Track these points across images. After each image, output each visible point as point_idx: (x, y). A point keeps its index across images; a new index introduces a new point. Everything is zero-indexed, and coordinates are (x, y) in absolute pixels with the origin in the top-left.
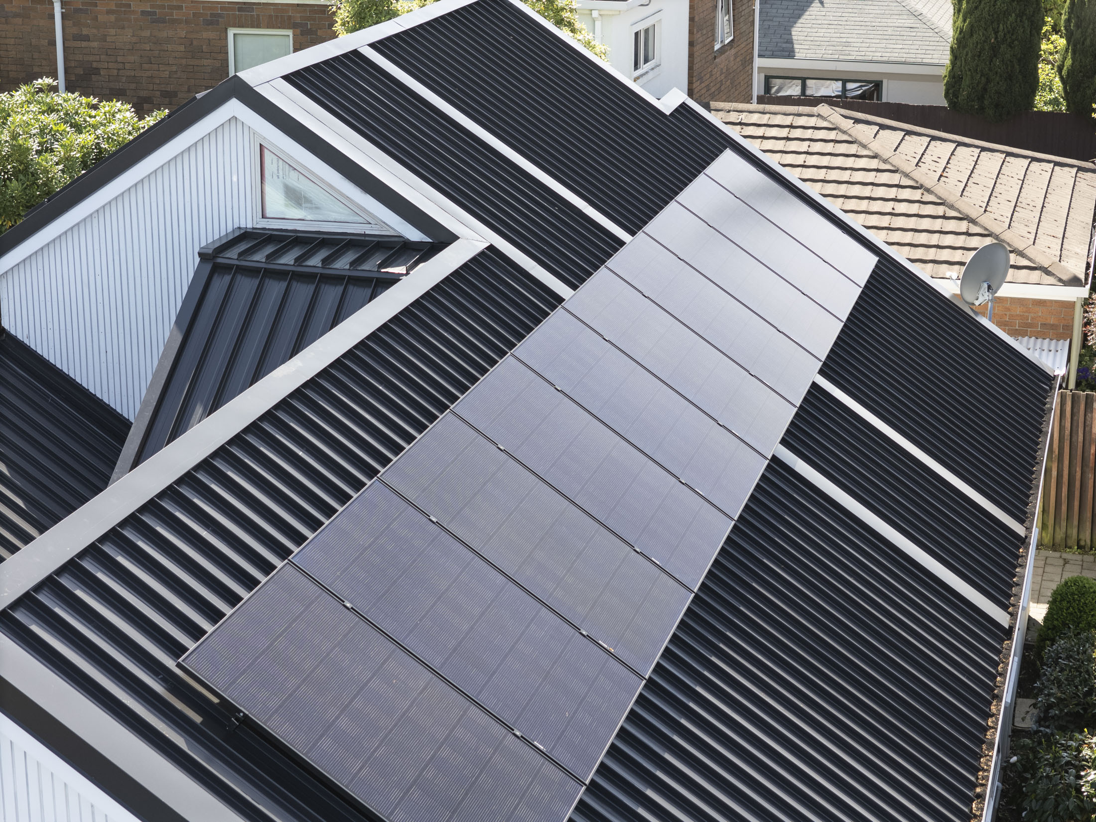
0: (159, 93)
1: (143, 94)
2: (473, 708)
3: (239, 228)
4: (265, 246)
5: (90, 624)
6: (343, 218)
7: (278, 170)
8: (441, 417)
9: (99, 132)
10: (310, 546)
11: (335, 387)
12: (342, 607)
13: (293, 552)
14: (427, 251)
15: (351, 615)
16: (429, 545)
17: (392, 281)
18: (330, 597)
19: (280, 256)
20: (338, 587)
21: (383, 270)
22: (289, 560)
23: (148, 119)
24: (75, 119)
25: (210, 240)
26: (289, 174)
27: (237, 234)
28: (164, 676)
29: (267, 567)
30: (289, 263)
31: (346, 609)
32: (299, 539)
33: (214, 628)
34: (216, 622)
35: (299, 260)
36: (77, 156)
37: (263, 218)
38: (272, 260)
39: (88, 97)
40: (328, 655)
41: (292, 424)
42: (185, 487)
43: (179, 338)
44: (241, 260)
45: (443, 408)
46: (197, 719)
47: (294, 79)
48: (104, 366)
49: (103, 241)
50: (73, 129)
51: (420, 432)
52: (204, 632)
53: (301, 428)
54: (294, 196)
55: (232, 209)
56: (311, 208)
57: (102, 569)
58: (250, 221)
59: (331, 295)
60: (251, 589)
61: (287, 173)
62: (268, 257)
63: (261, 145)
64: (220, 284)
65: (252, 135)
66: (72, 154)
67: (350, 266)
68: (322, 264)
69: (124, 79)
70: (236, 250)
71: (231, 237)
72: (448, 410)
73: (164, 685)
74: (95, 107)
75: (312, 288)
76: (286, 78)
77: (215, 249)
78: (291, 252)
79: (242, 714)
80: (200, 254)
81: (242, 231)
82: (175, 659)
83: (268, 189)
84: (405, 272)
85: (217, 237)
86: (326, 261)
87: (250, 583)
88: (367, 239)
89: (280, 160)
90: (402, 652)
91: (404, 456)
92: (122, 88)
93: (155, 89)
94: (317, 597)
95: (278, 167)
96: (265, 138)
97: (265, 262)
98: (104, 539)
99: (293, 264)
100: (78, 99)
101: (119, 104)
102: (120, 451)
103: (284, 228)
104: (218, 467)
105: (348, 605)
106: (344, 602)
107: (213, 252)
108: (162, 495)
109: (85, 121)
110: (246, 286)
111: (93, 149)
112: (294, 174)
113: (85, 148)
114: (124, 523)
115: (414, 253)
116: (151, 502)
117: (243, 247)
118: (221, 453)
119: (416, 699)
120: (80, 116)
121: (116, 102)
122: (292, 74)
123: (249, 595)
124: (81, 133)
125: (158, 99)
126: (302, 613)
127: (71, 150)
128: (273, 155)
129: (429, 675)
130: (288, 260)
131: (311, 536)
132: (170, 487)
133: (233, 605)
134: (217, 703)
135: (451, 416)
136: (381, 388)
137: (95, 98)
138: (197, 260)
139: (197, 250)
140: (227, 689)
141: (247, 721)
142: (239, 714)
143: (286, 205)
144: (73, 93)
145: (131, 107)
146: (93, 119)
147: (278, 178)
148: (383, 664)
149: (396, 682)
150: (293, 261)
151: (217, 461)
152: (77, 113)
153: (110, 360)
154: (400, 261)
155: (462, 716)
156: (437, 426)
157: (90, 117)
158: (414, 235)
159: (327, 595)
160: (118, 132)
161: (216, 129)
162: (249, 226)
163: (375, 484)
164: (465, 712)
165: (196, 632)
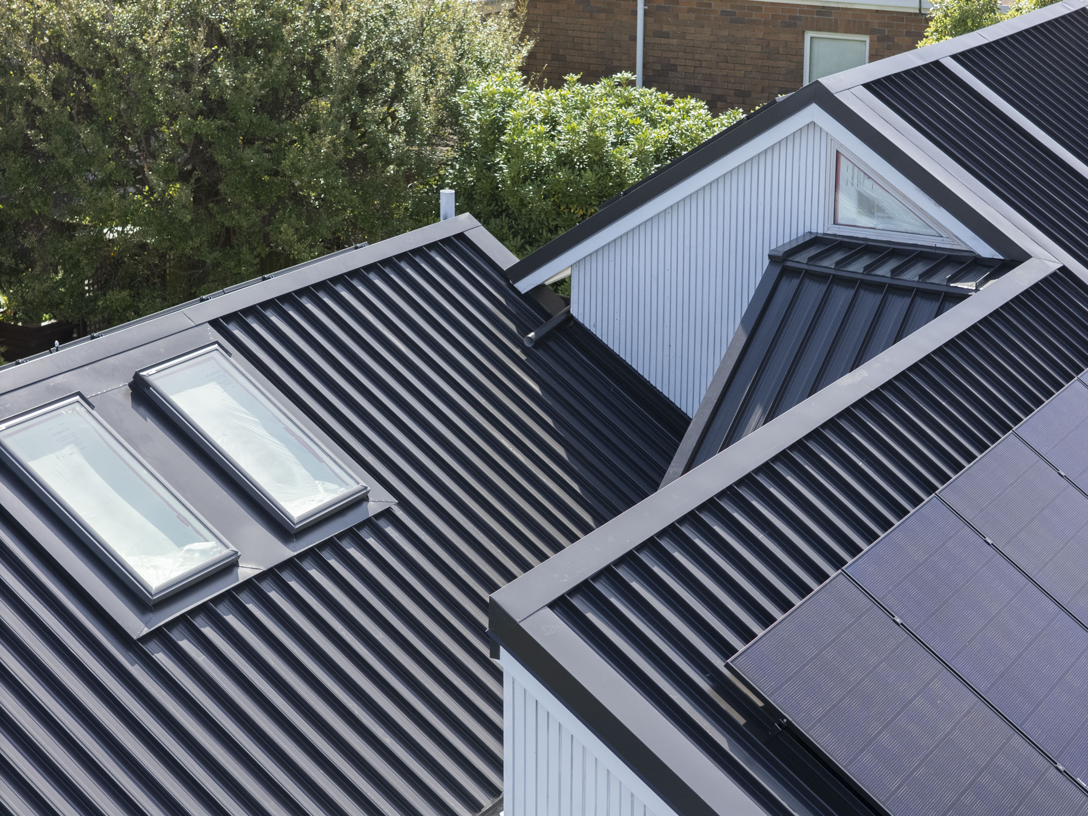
0: (733, 92)
1: (718, 92)
2: (1016, 736)
3: (810, 233)
4: (835, 252)
5: (643, 617)
6: (915, 230)
7: (853, 178)
8: (1003, 438)
9: (673, 127)
10: (865, 558)
11: (897, 399)
12: (892, 621)
13: (846, 563)
14: (999, 269)
15: (900, 631)
16: (983, 567)
17: (961, 296)
18: (881, 611)
19: (849, 264)
20: (889, 602)
21: (951, 285)
22: (843, 570)
23: (722, 117)
24: (651, 114)
25: (780, 243)
26: (863, 181)
27: (807, 239)
28: (711, 675)
29: (820, 576)
30: (858, 271)
31: (895, 624)
32: (854, 550)
33: (764, 632)
34: (766, 626)
35: (868, 269)
36: (651, 150)
37: (834, 224)
38: (840, 267)
39: (663, 93)
40: (875, 668)
41: (853, 434)
42: (745, 488)
43: (743, 339)
44: (810, 265)
45: (1006, 429)
46: (741, 721)
47: (875, 87)
48: (666, 359)
49: (674, 236)
50: (648, 123)
51: (981, 452)
52: (754, 635)
53: (862, 438)
54: (867, 205)
55: (805, 213)
56: (883, 218)
57: (658, 563)
58: (821, 226)
59: (898, 305)
60: (803, 597)
61: (862, 181)
62: (838, 263)
63: (837, 152)
64: (788, 287)
65: (829, 141)
66: (646, 147)
67: (919, 279)
68: (891, 274)
69: (699, 77)
70: (805, 255)
71: (801, 242)
72: (1011, 431)
73: (710, 683)
74: (670, 103)
75: (879, 297)
76: (867, 86)
77: (785, 252)
78: (861, 260)
79: (785, 720)
80: (770, 257)
81: (813, 236)
82: (724, 659)
83: (841, 196)
84: (974, 288)
85: (787, 240)
86: (895, 272)
87: (803, 590)
88: (938, 251)
89: (855, 168)
90: (949, 673)
91: (964, 475)
92: (696, 85)
93: (729, 88)
94: (868, 610)
95: (853, 174)
96: (842, 144)
97: (834, 269)
98: (662, 533)
99: (862, 272)
100: (654, 94)
101: (693, 101)
102: (678, 446)
103: (854, 236)
104: (778, 472)
105: (898, 620)
106: (894, 617)
107: (783, 255)
108: (722, 494)
109: (660, 116)
110: (814, 291)
111: (667, 144)
112: (868, 183)
113: (659, 142)
114: (683, 520)
115: (985, 269)
116: (711, 501)
117: (813, 251)
118: (782, 457)
119: (959, 722)
120: (656, 111)
121: (690, 99)
122: (872, 82)
123: (801, 602)
124: (655, 127)
125: (732, 98)
126: (851, 625)
127: (645, 144)
128: (850, 162)
129: (974, 698)
130: (857, 267)
131: (865, 547)
132: (730, 488)
133: (784, 611)
134: (761, 707)
135: (1013, 437)
136: (944, 403)
137: (670, 94)
138: (767, 262)
139: (767, 253)
140: (772, 694)
141: (790, 728)
142: (783, 720)
143: (859, 213)
144: (650, 88)
145: (705, 105)
146: (668, 115)
147: (853, 185)
148: (929, 683)
149: (940, 703)
150: (862, 269)
151: (778, 466)
152: (653, 108)
153: (673, 354)
154: (971, 275)
155: (1005, 744)
156: (998, 446)
157: (665, 112)
158: (986, 251)
159: (877, 608)
160: (691, 128)
161: (794, 133)
162: (820, 231)
163: (933, 500)
164: (1008, 739)
165: (746, 635)
